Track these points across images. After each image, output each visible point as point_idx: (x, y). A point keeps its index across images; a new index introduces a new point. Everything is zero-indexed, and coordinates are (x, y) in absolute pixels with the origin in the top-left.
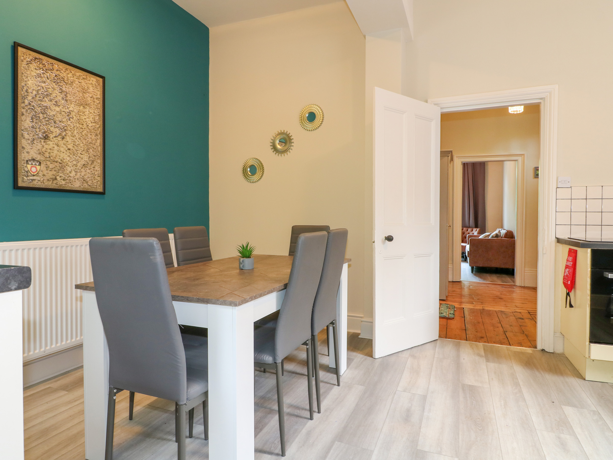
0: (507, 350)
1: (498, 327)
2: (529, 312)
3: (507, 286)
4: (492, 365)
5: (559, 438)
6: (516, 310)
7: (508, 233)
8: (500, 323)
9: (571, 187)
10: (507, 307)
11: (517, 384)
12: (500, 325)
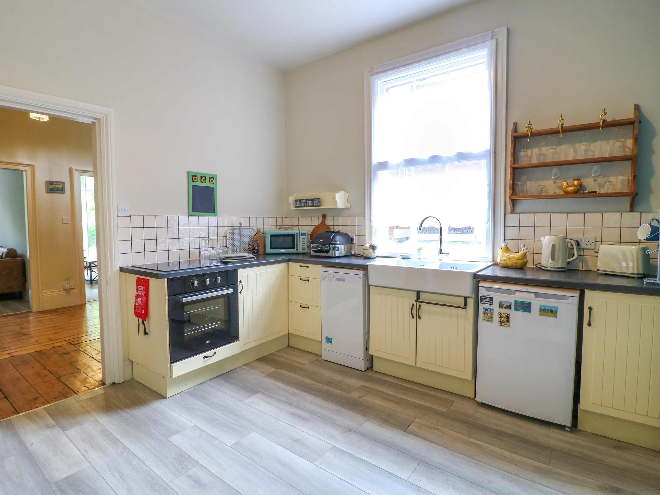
0: (77, 402)
1: (46, 375)
2: (70, 343)
3: (22, 316)
4: (73, 432)
5: (190, 477)
6: (55, 345)
7: (11, 252)
8: (45, 368)
9: (130, 216)
10: (40, 344)
11: (115, 441)
12: (46, 372)
